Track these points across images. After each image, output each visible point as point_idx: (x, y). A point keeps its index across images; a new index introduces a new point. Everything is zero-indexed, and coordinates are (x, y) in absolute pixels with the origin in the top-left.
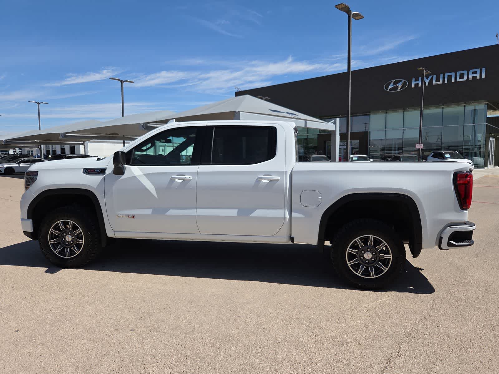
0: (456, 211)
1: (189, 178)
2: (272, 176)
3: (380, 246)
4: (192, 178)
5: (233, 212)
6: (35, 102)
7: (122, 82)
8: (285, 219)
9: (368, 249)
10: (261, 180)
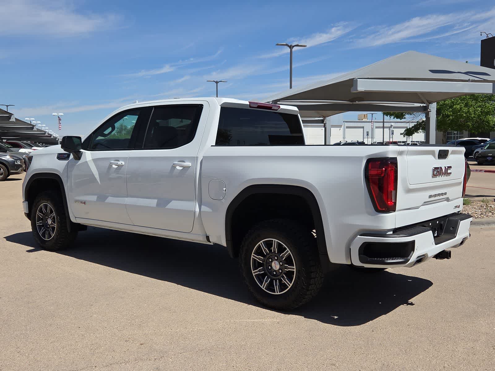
0: (369, 214)
1: (121, 164)
2: (185, 162)
3: (283, 254)
4: (124, 164)
5: (153, 203)
6: (214, 81)
7: (291, 47)
8: (195, 212)
9: (275, 257)
10: (176, 167)
